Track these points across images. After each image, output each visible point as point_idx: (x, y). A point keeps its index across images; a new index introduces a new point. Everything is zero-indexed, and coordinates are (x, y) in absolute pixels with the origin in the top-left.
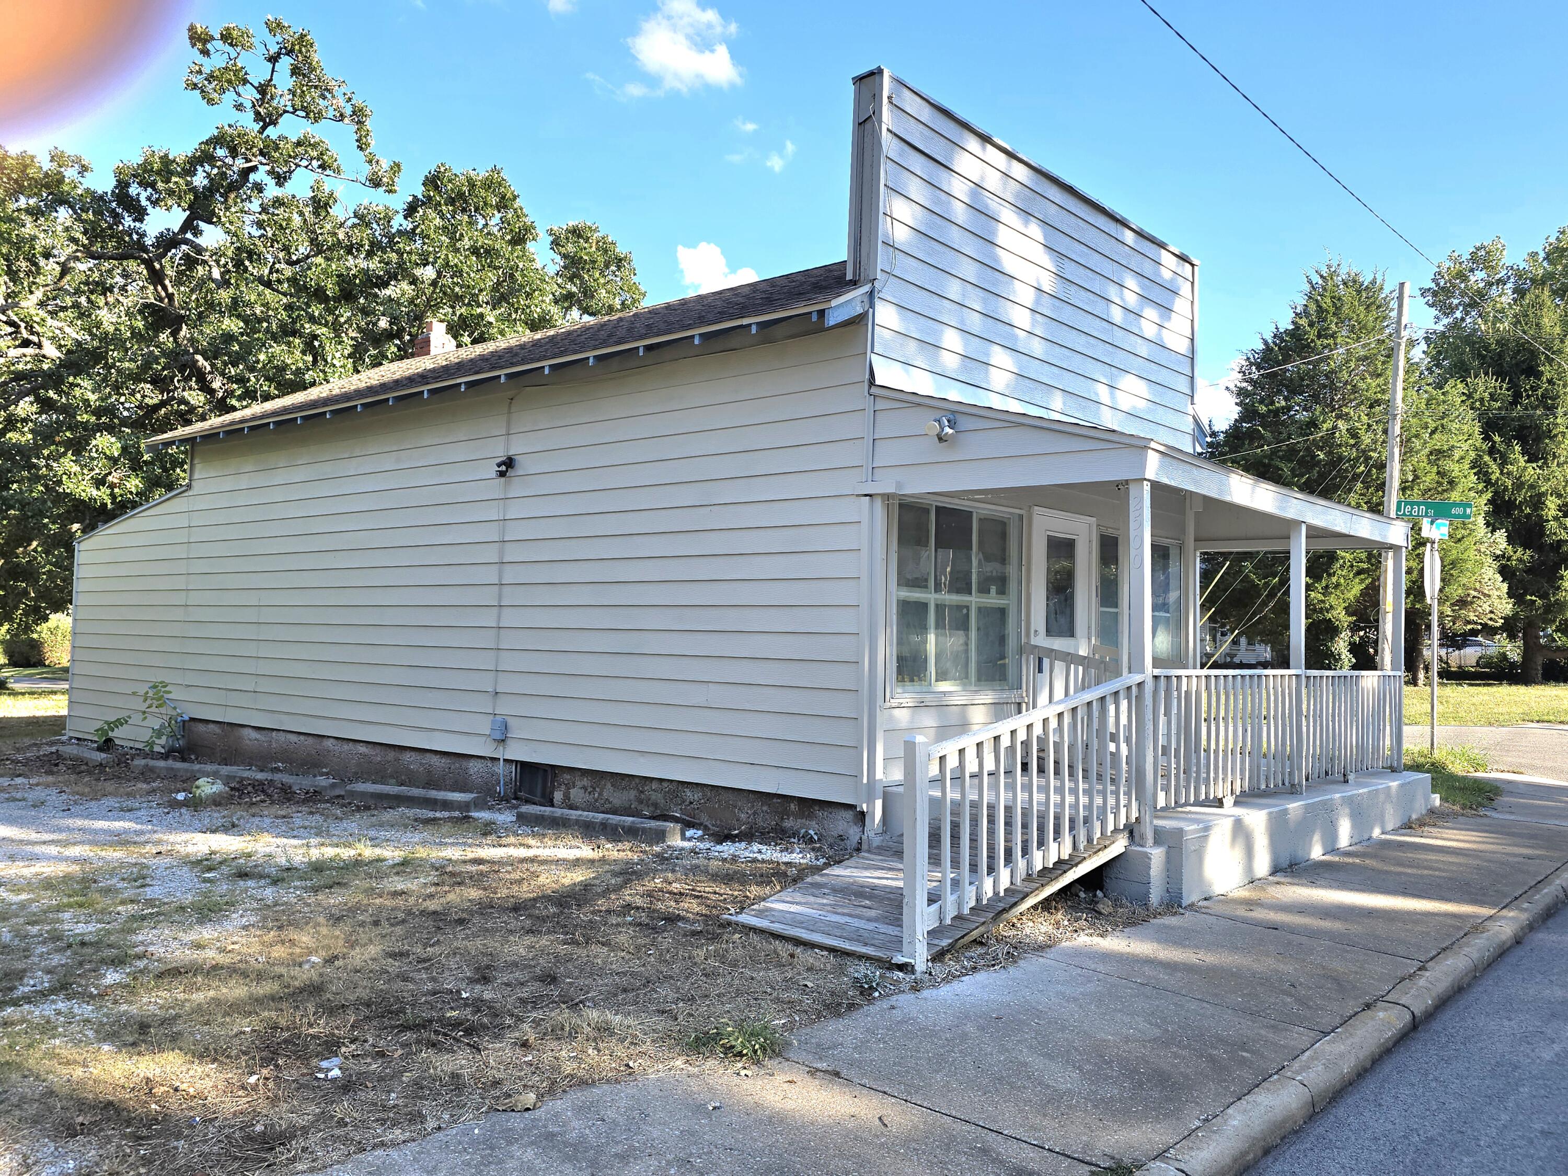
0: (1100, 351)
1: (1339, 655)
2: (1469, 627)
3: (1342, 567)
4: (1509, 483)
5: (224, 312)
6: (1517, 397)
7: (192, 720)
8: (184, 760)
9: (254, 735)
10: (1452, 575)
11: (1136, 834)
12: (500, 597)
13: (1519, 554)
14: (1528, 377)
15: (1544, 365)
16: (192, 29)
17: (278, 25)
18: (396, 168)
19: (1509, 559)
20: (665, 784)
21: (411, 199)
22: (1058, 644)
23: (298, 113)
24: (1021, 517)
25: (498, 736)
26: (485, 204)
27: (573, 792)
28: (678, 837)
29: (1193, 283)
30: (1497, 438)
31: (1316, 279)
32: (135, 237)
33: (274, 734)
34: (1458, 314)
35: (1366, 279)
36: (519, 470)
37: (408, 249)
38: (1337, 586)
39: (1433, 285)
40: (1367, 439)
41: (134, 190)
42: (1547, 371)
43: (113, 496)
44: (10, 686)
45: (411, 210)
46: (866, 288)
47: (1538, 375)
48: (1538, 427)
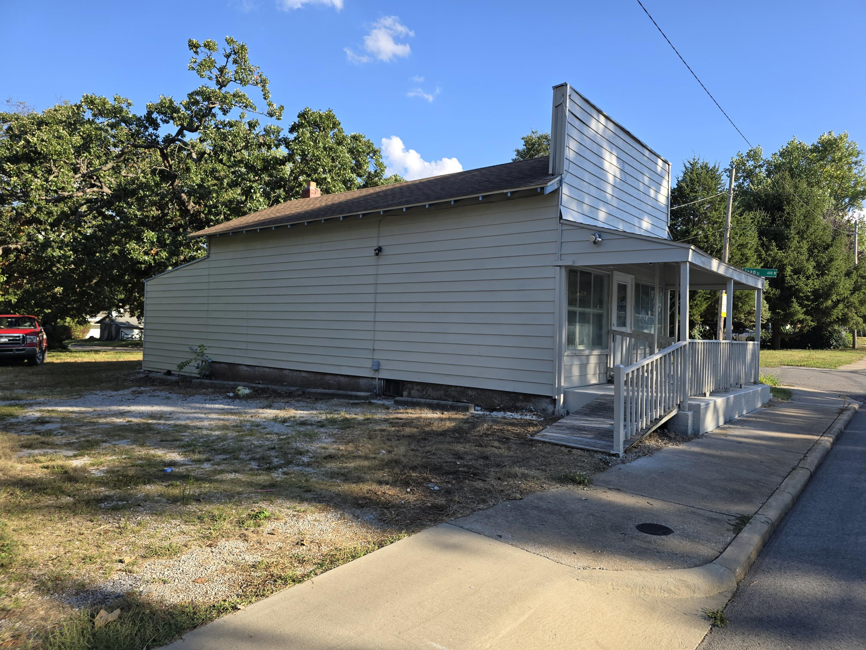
0: (636, 203)
1: (694, 336)
2: (752, 324)
3: (699, 296)
4: (770, 259)
5: (208, 176)
6: (774, 220)
7: (213, 362)
8: (211, 379)
9: (245, 368)
10: (746, 301)
11: (681, 406)
12: (375, 309)
13: (773, 291)
14: (778, 211)
15: (786, 206)
16: (190, 41)
17: (232, 40)
18: (282, 108)
19: (769, 293)
20: (458, 388)
21: (293, 123)
22: (623, 329)
23: (237, 81)
24: (609, 275)
25: (376, 368)
26: (328, 127)
27: (412, 392)
28: (473, 409)
29: (669, 173)
30: (765, 239)
31: (688, 165)
32: (154, 137)
33: (257, 368)
34: (741, 181)
35: (711, 166)
36: (384, 252)
37: (296, 147)
38: (696, 305)
39: (730, 167)
40: (712, 239)
41: (155, 115)
42: (787, 208)
43: (154, 259)
44: (69, 348)
45: (292, 129)
46: (558, 178)
47: (783, 210)
48: (783, 234)
